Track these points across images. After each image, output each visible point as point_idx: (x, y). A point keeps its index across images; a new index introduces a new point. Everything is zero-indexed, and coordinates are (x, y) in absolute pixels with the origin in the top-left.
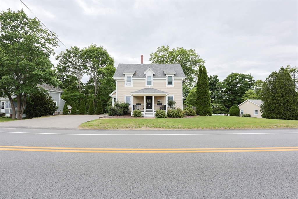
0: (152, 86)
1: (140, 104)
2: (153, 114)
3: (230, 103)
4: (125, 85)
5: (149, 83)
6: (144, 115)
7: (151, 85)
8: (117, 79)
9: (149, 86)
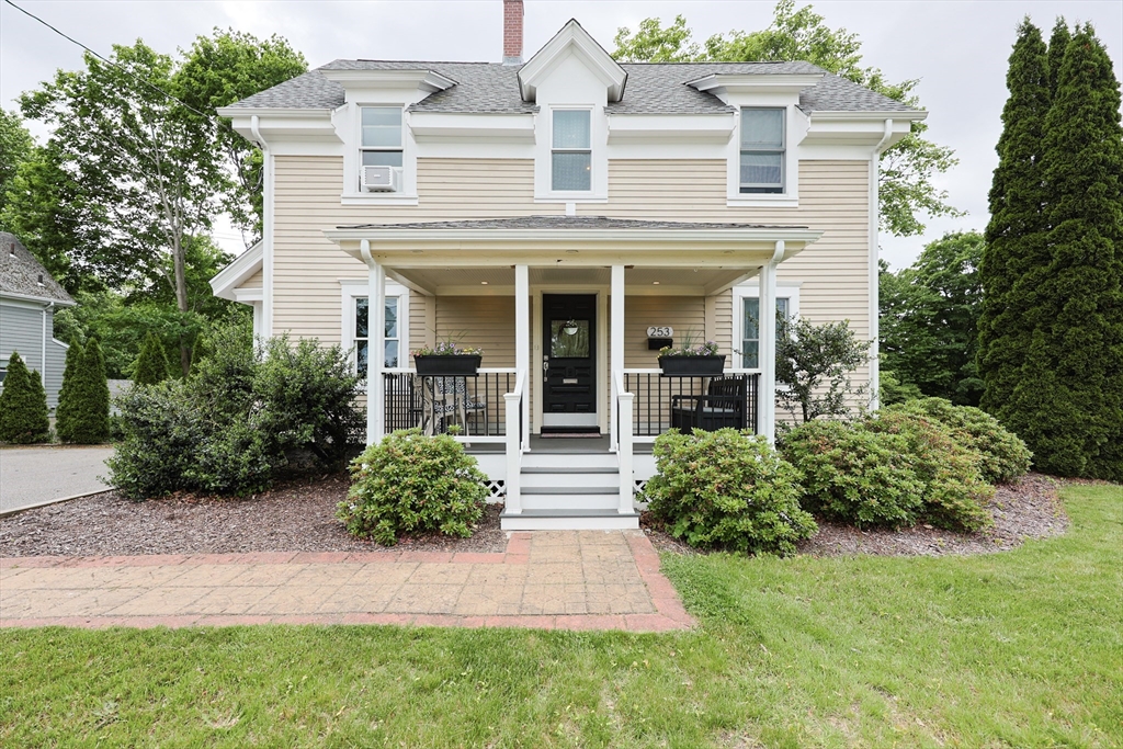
0: (598, 195)
1: (468, 365)
2: (626, 484)
3: (947, 373)
4: (349, 189)
5: (571, 168)
6: (514, 504)
7: (587, 187)
8: (267, 125)
9: (571, 203)
